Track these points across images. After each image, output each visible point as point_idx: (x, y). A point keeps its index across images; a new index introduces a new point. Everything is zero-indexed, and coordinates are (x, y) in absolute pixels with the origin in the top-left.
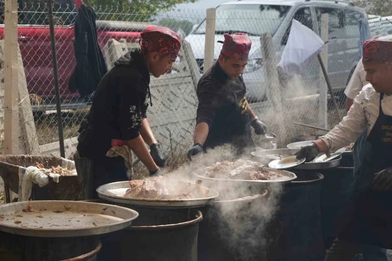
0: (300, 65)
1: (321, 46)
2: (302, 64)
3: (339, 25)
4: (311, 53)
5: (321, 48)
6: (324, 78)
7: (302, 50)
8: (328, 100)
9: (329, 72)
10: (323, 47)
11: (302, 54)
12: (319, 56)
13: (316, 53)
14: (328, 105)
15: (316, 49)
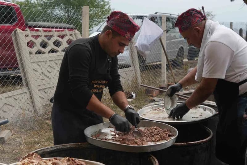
0: (148, 45)
1: (161, 33)
2: (150, 44)
3: (172, 27)
4: (156, 38)
5: (161, 34)
6: (164, 53)
7: (150, 36)
8: (167, 65)
9: (167, 50)
10: (162, 33)
11: (150, 38)
12: (160, 40)
13: (158, 37)
14: (167, 68)
15: (158, 35)
